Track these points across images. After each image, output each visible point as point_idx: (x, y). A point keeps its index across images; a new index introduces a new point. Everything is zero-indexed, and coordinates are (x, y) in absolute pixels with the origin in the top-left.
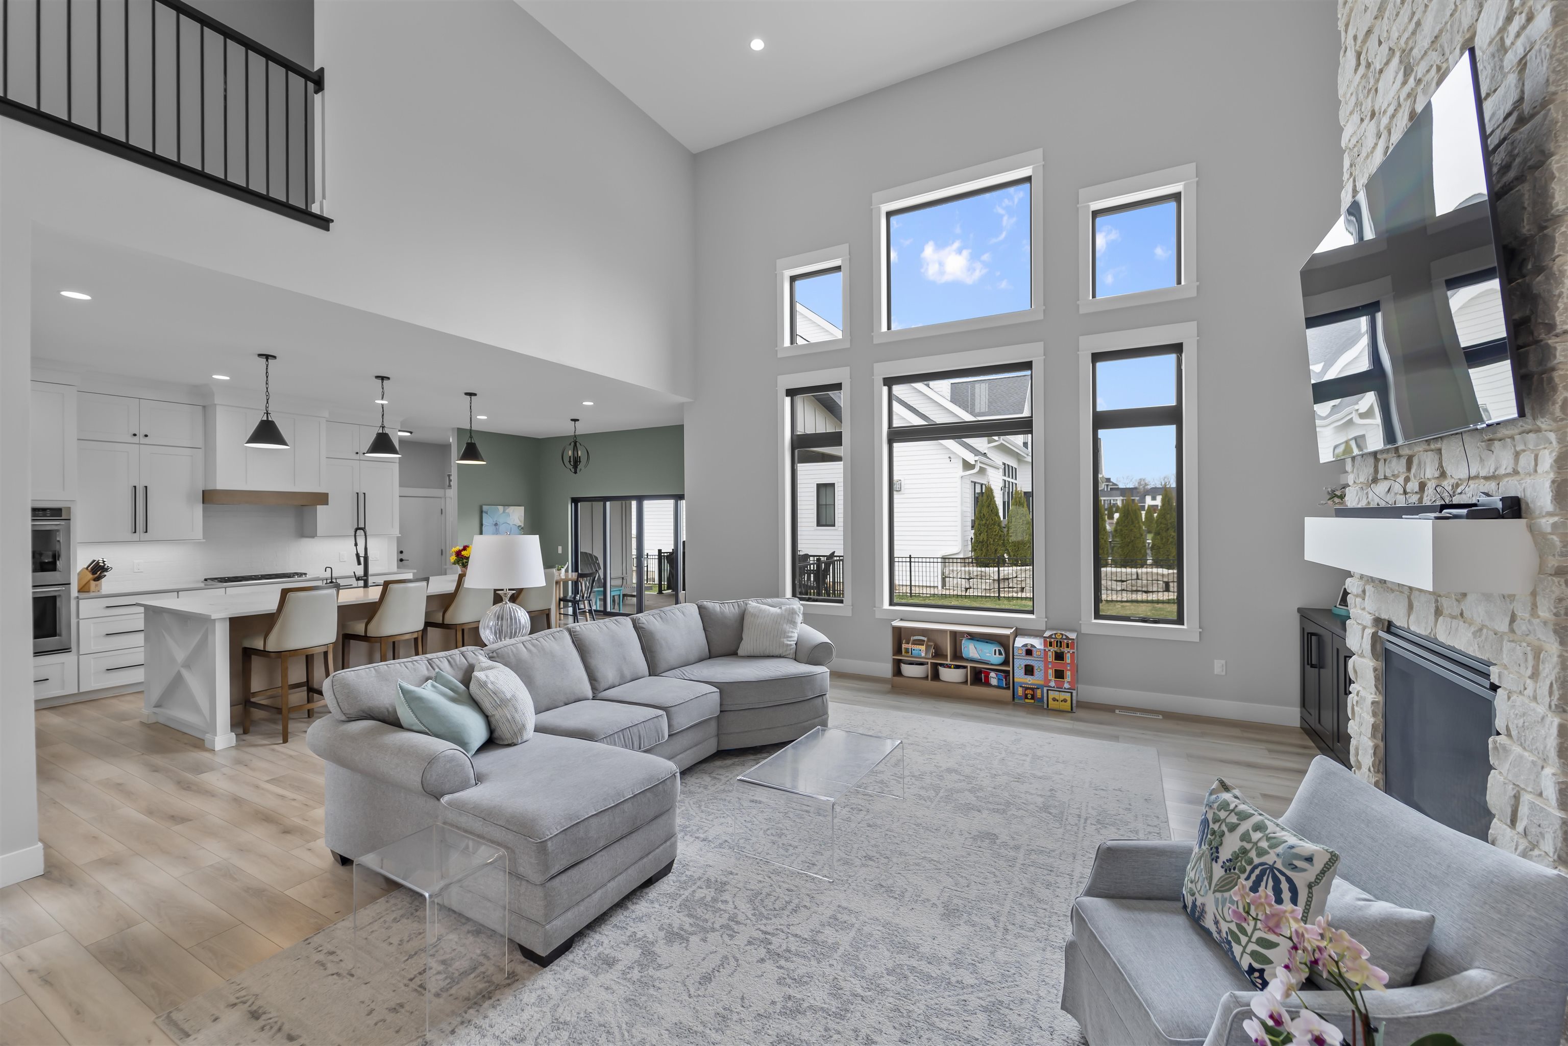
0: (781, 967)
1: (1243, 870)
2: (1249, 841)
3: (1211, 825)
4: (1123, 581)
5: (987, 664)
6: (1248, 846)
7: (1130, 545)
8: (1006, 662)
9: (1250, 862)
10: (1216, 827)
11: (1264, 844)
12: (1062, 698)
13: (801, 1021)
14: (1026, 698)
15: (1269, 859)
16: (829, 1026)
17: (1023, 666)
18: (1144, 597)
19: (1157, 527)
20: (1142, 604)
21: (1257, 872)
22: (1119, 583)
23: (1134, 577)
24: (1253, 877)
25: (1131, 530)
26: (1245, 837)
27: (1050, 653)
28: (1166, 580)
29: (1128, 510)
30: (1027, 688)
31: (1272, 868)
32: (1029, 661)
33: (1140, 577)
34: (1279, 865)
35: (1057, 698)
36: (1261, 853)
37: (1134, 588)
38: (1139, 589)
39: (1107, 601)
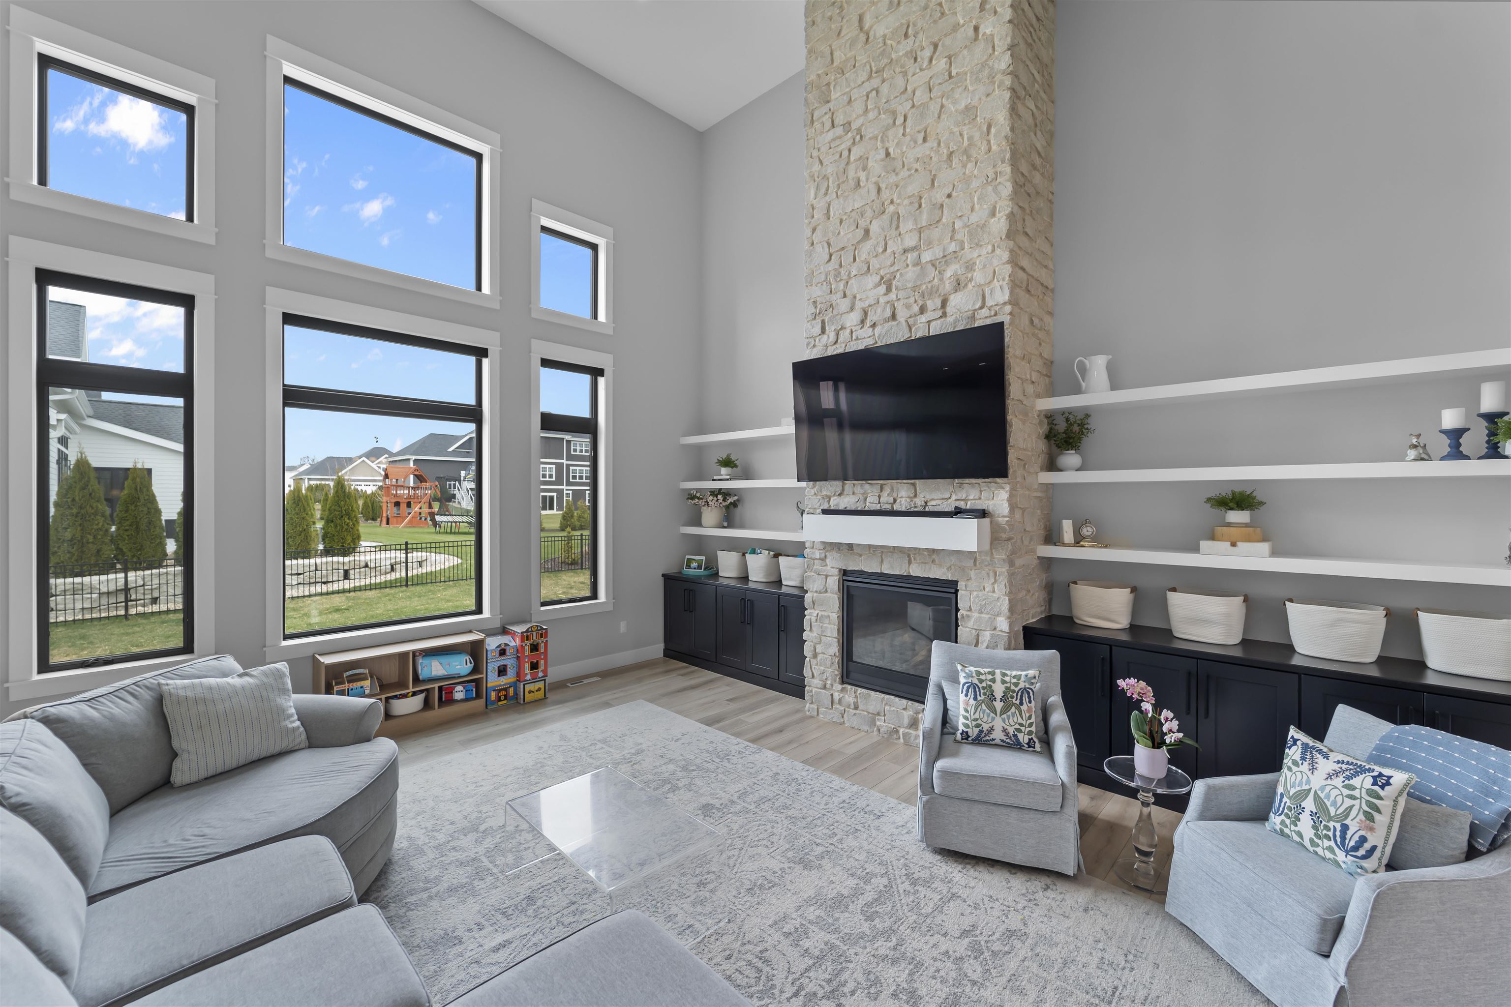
0: (853, 993)
1: (1012, 697)
2: (1007, 683)
3: (980, 686)
4: (298, 574)
5: (454, 678)
6: (1008, 685)
7: (303, 534)
8: (476, 669)
9: (1014, 691)
10: (984, 684)
11: (1014, 681)
12: (536, 688)
13: (924, 993)
14: (500, 700)
15: (1022, 685)
16: (930, 975)
17: (496, 668)
18: (324, 588)
19: (330, 514)
20: (333, 596)
21: (1019, 694)
22: (295, 577)
23: (313, 568)
24: (1019, 697)
25: (303, 518)
26: (1003, 682)
27: (527, 648)
28: (346, 568)
29: (299, 496)
30: (500, 690)
31: (1025, 688)
32: (503, 661)
33: (319, 568)
34: (1027, 686)
35: (532, 689)
36: (1016, 685)
37: (313, 580)
38: (318, 580)
39: (292, 598)
